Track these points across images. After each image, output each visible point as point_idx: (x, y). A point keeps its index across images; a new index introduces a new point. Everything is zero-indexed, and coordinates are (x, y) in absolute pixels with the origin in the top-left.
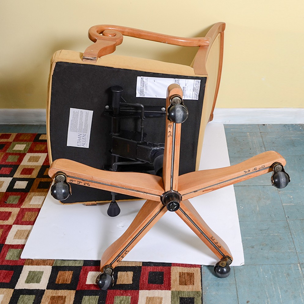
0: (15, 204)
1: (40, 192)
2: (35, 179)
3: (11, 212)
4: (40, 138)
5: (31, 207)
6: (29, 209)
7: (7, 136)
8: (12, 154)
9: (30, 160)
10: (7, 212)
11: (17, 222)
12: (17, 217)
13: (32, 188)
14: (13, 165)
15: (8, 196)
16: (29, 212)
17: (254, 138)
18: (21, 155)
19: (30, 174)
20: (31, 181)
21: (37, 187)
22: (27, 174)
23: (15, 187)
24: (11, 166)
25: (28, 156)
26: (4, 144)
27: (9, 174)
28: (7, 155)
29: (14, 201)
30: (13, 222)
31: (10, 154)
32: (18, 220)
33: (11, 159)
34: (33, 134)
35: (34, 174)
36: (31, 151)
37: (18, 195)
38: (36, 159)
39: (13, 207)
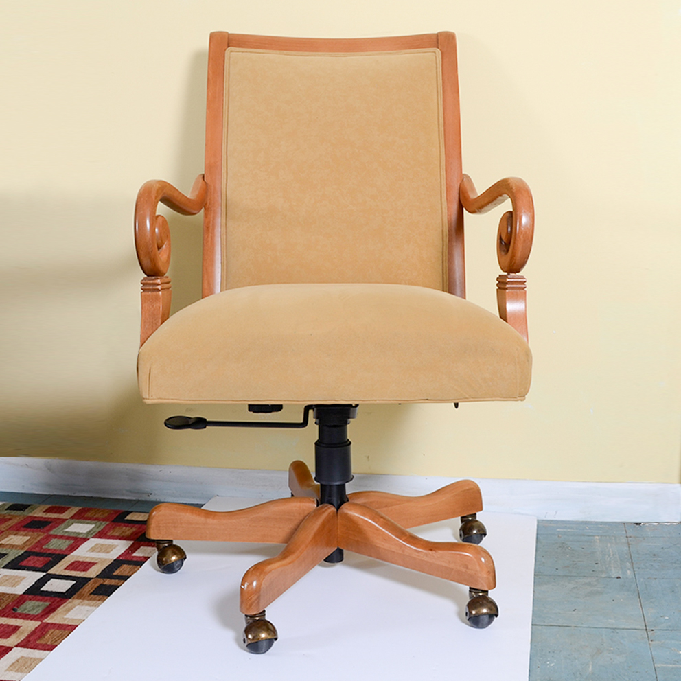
0: (32, 615)
1: (94, 600)
2: (92, 579)
3: (19, 627)
4: (128, 517)
5: (66, 622)
6: (60, 625)
7: (61, 510)
8: (61, 537)
9: (93, 550)
10: (12, 626)
11: (24, 644)
12: (29, 636)
13: (79, 593)
14: (54, 554)
15: (25, 601)
16: (57, 631)
17: (609, 545)
18: (78, 541)
19: (85, 570)
20: (80, 583)
21: (92, 591)
22: (78, 570)
23: (44, 589)
24: (50, 555)
25: (93, 542)
26: (49, 520)
27: (40, 566)
28: (49, 538)
29: (33, 609)
30: (16, 643)
31: (56, 537)
32: (29, 641)
33: (55, 545)
34: (116, 512)
35: (93, 573)
36: (101, 535)
37: (45, 601)
38: (107, 549)
39: (27, 619)
